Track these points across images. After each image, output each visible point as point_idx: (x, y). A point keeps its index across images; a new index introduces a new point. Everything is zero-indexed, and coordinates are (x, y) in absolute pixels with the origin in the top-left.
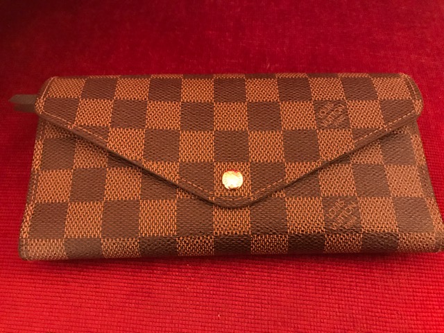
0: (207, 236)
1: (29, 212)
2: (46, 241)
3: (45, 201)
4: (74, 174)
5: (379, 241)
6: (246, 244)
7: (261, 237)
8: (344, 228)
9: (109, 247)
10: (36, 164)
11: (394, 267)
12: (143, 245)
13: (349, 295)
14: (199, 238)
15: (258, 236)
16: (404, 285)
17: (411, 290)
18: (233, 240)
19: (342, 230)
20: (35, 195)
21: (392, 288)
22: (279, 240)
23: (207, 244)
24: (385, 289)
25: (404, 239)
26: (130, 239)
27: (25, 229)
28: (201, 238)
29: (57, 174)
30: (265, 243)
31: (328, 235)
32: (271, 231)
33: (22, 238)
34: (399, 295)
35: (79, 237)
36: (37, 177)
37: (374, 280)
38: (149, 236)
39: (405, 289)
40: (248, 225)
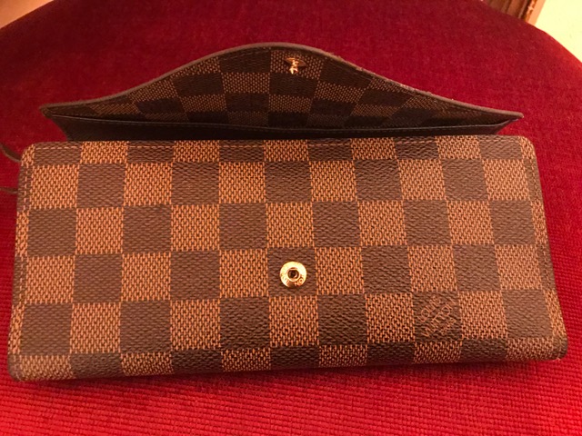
0: (262, 348)
1: (18, 318)
2: (45, 358)
3: (38, 301)
4: (76, 262)
5: (484, 349)
6: (312, 357)
7: (333, 348)
8: (440, 334)
9: (131, 364)
10: (21, 247)
11: (470, 389)
12: (177, 361)
13: (409, 423)
14: (251, 351)
15: (329, 346)
16: (482, 414)
17: (492, 421)
18: (295, 353)
19: (437, 337)
20: (22, 292)
21: (467, 417)
22: (356, 351)
23: (262, 358)
24: (458, 418)
25: (514, 346)
26: (159, 354)
27: (15, 341)
28: (254, 351)
29: (53, 263)
30: (338, 356)
31: (419, 344)
32: (345, 340)
33: (11, 354)
34: (475, 426)
35: (90, 352)
36: (24, 267)
37: (444, 405)
38: (185, 349)
39: (484, 419)
40: (315, 333)
